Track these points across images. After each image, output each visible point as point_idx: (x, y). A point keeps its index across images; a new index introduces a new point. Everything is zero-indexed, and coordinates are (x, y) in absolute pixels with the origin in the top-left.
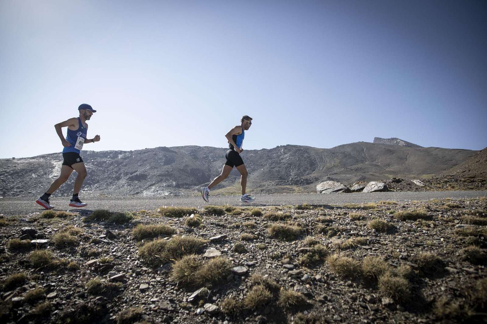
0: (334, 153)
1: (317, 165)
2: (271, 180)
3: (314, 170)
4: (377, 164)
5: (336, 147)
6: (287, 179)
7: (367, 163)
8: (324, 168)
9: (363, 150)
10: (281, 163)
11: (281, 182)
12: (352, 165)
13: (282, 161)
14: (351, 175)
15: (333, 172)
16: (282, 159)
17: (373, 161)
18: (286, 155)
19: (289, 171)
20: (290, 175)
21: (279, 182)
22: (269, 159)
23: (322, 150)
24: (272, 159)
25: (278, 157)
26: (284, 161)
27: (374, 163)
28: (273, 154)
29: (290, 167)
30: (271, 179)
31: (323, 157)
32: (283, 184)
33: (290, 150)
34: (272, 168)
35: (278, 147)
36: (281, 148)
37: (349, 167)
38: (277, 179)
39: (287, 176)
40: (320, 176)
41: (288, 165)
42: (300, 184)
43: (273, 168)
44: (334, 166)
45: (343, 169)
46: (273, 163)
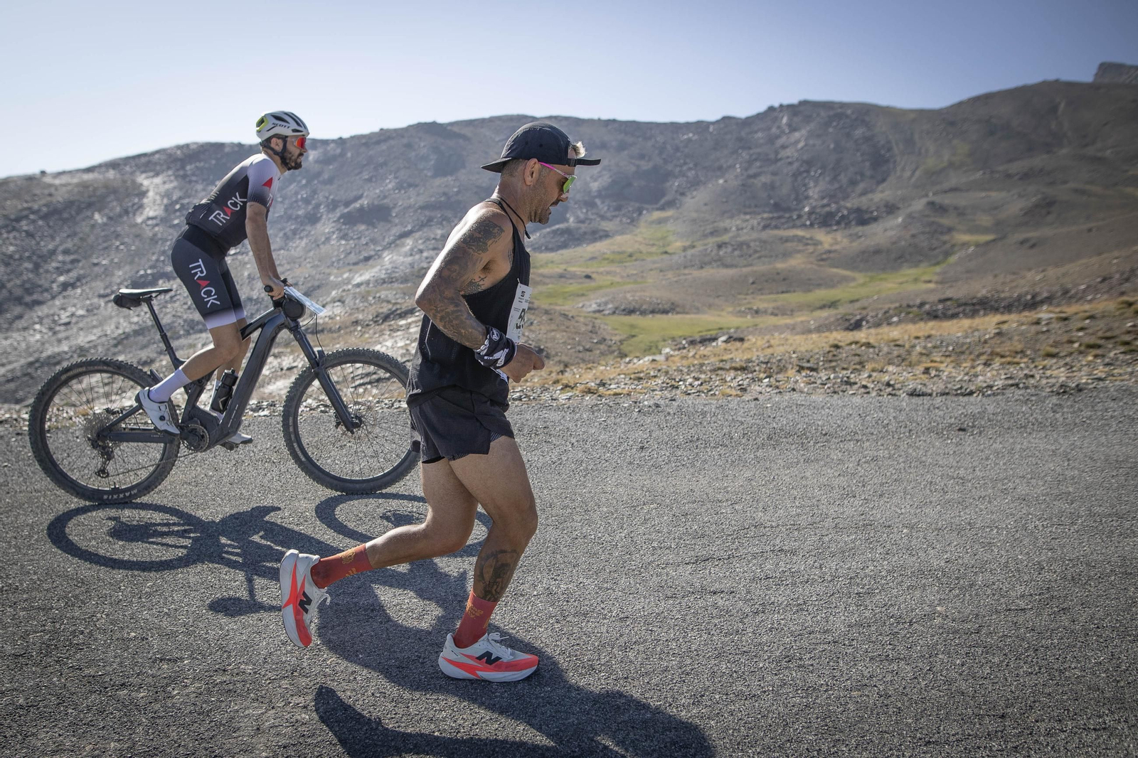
0: (952, 124)
1: (895, 162)
2: (746, 213)
3: (884, 180)
4: (1100, 154)
5: (960, 104)
6: (795, 210)
7: (1064, 151)
8: (918, 173)
9: (1054, 109)
10: (781, 159)
11: (779, 218)
12: (1010, 161)
13: (783, 154)
14: (1003, 194)
15: (946, 185)
16: (784, 147)
17: (1086, 145)
18: (797, 135)
19: (805, 185)
20: (807, 198)
21: (772, 218)
22: (743, 148)
23: (912, 116)
24: (750, 148)
25: (772, 140)
26: (788, 152)
27: (1090, 151)
28: (756, 132)
29: (808, 171)
30: (748, 210)
31: (916, 137)
32: (783, 224)
33: (808, 119)
34: (750, 177)
35: (771, 109)
36: (781, 111)
37: (1001, 168)
38: (767, 209)
39: (796, 199)
40: (903, 199)
41: (801, 166)
42: (838, 223)
43: (755, 176)
44: (951, 165)
45: (979, 175)
46: (756, 160)
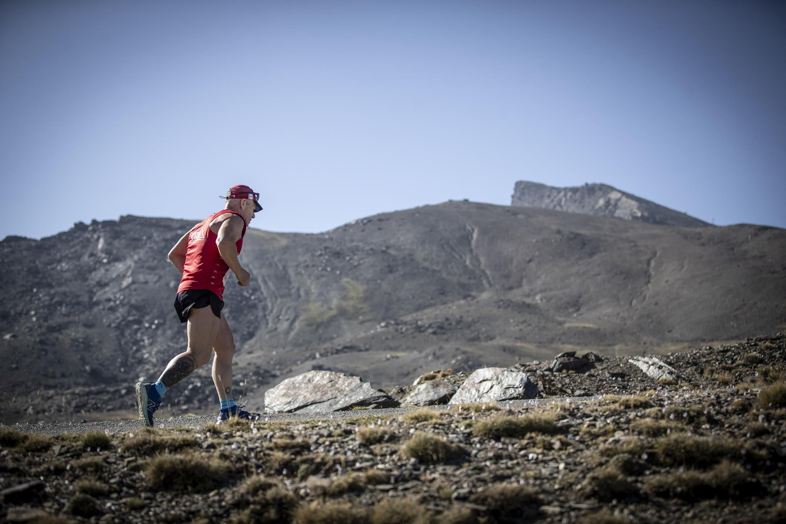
0: (338, 254)
1: (265, 308)
2: (48, 387)
3: (251, 335)
4: (528, 301)
5: (347, 227)
6: (125, 381)
7: (485, 296)
8: (297, 324)
9: (467, 238)
10: (97, 303)
11: (99, 393)
12: (419, 308)
13: (100, 295)
14: (415, 354)
15: (339, 342)
16: (101, 285)
17: (511, 288)
18: (120, 266)
19: (136, 342)
20: (141, 361)
21: (88, 394)
22: (39, 285)
23: (284, 242)
24: (50, 286)
25: (83, 274)
26: (109, 292)
27: (516, 295)
28: (59, 261)
29: (139, 322)
30: (51, 382)
31: (291, 272)
32: (106, 402)
33: (135, 244)
34: (51, 329)
35: (80, 227)
36: (94, 231)
37: (409, 318)
38: (81, 380)
39: (124, 364)
40: (281, 363)
41: (129, 313)
42: (189, 400)
43: (60, 328)
44: (342, 312)
45: (380, 327)
46: (60, 303)
